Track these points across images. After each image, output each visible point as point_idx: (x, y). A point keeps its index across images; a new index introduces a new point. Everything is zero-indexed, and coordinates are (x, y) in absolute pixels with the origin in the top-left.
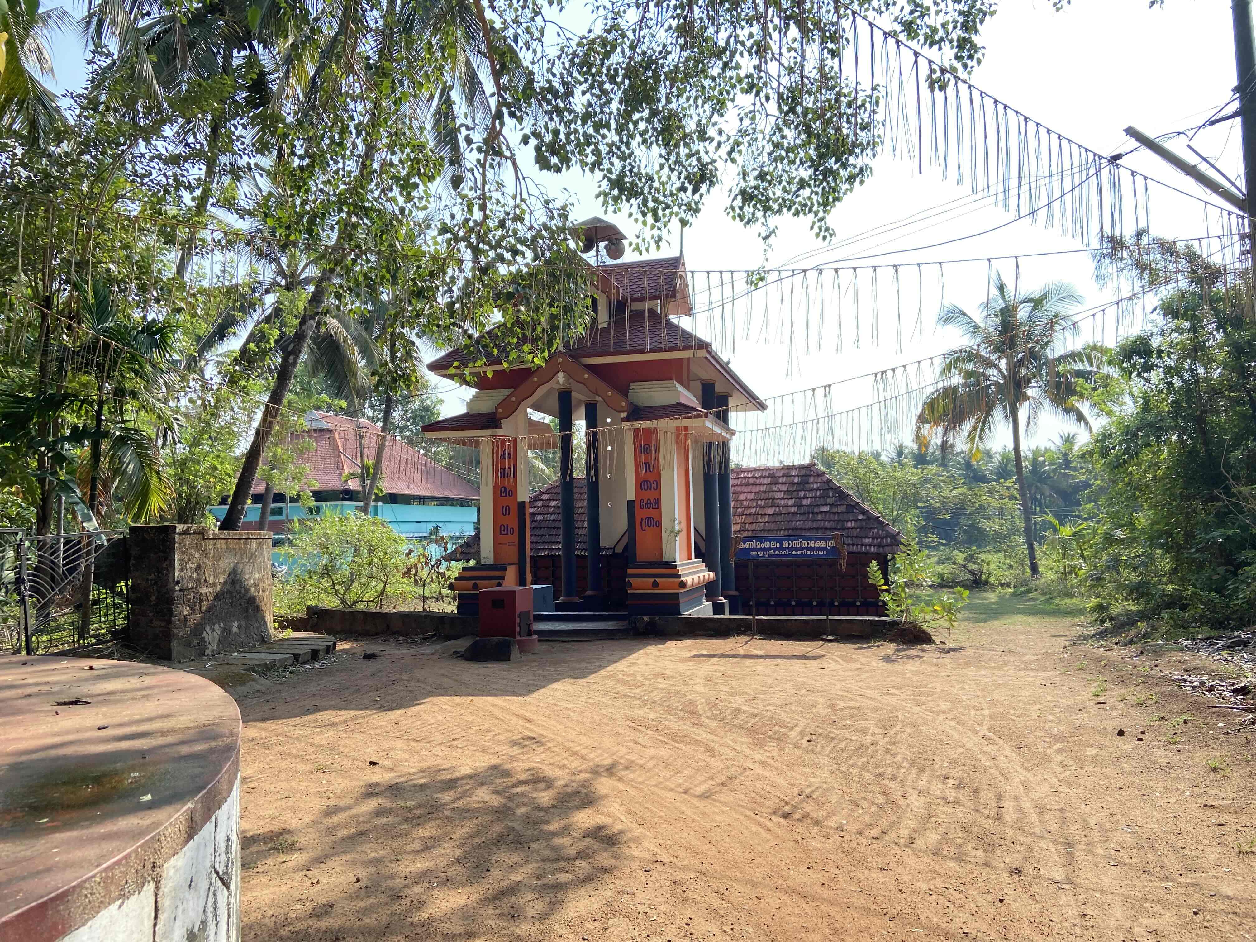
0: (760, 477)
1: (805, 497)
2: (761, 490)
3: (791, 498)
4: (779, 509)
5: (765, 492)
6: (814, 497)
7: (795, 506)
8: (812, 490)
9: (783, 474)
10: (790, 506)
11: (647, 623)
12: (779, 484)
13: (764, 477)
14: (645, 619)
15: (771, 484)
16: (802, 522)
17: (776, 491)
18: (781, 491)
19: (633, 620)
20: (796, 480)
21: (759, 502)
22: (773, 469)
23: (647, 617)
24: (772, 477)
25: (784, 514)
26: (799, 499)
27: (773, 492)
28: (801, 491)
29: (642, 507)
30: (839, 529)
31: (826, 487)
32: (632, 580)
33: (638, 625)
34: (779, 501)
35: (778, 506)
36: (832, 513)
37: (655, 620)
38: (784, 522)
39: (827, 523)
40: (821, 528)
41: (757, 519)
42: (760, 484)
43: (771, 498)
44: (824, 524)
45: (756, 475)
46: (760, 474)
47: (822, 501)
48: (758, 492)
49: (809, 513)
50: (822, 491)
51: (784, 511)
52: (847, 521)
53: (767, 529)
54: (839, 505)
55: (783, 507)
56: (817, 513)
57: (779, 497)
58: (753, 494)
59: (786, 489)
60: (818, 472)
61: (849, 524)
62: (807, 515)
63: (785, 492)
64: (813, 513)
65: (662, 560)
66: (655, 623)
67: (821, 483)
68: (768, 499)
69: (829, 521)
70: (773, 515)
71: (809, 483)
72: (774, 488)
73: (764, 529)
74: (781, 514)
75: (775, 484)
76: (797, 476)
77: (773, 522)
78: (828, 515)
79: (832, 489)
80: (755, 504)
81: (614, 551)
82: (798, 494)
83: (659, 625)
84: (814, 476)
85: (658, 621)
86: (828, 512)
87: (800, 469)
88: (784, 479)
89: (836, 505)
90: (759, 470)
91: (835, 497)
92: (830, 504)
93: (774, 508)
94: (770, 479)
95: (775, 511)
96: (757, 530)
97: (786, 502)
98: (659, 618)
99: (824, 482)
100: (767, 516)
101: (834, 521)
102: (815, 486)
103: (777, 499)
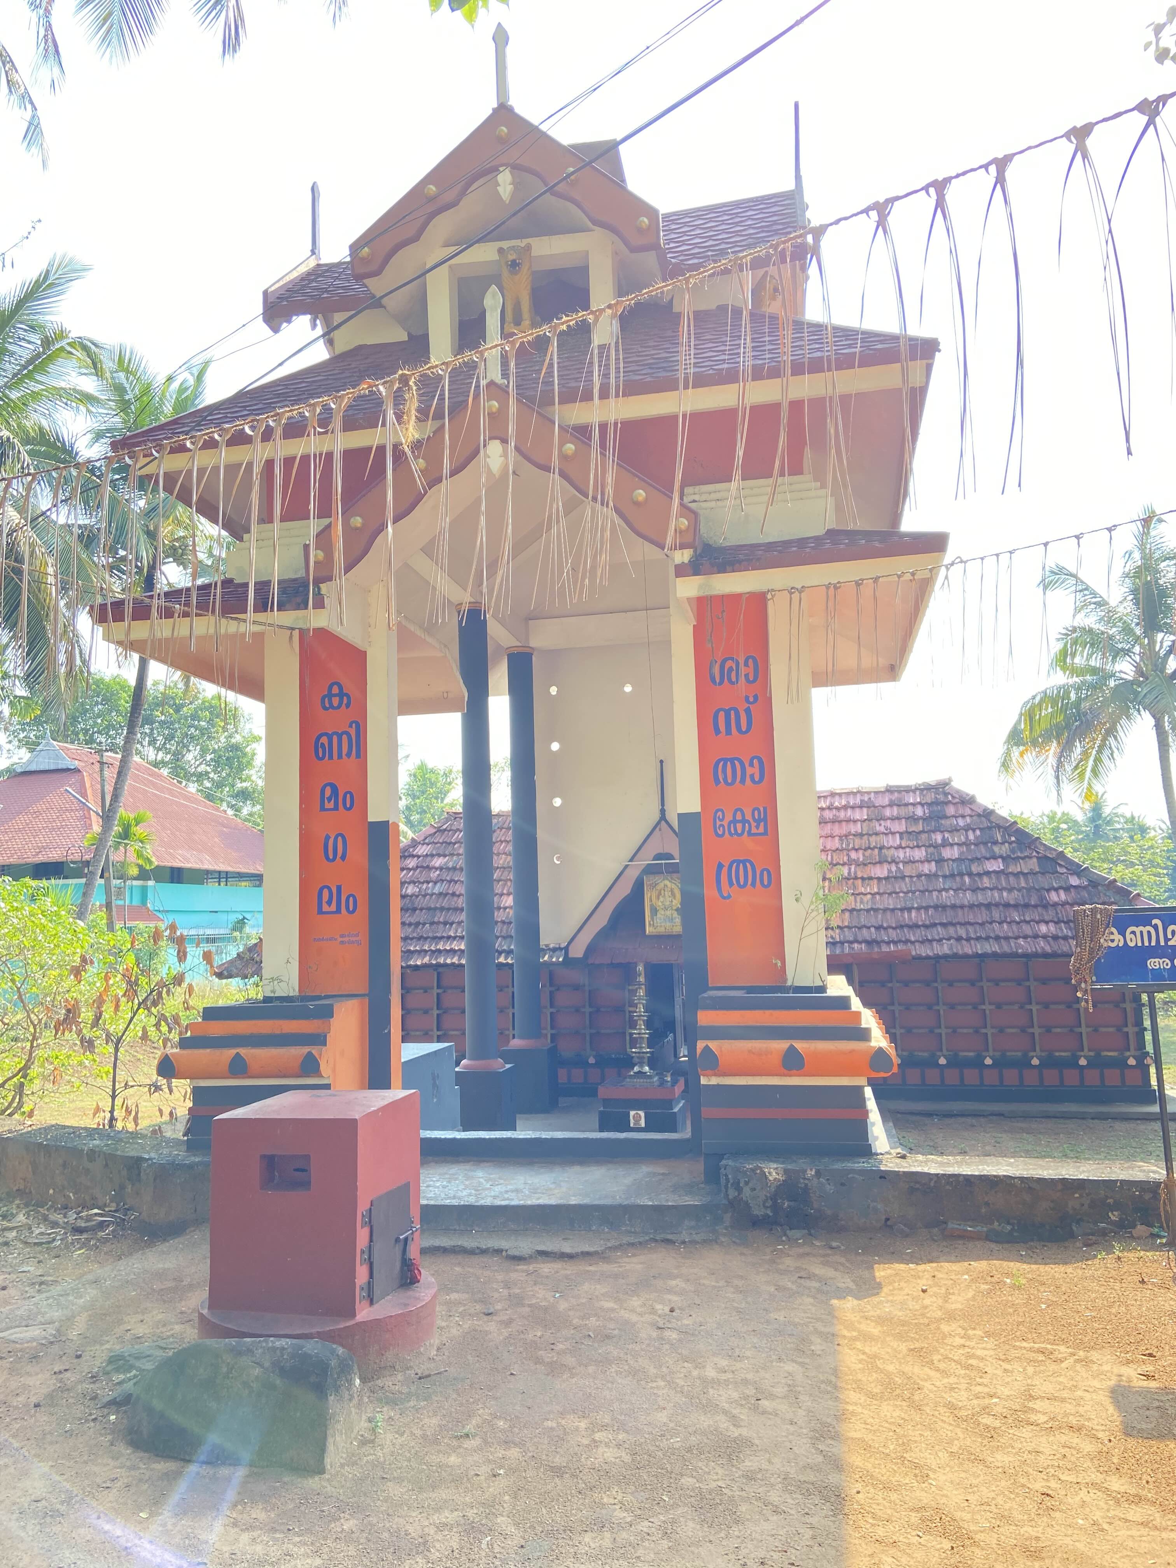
0: (845, 807)
1: (945, 844)
2: (853, 832)
3: (918, 847)
4: (898, 868)
5: (861, 835)
6: (964, 843)
7: (929, 861)
8: (958, 830)
9: (891, 800)
10: (918, 861)
11: (778, 1187)
12: (885, 820)
13: (853, 808)
14: (769, 1173)
15: (869, 820)
16: (952, 892)
17: (883, 833)
18: (893, 833)
19: (730, 1176)
20: (919, 811)
21: (853, 855)
22: (869, 793)
23: (776, 1168)
24: (868, 807)
25: (911, 877)
26: (934, 847)
27: (877, 834)
28: (934, 832)
29: (720, 832)
30: (1036, 906)
31: (986, 824)
32: (713, 1045)
33: (747, 1192)
34: (892, 851)
35: (894, 861)
36: (1011, 873)
37: (805, 1179)
38: (914, 892)
39: (1005, 894)
40: (997, 905)
41: (855, 888)
42: (848, 821)
43: (875, 847)
44: (1001, 897)
45: (837, 804)
46: (844, 802)
47: (983, 851)
48: (846, 836)
49: (961, 875)
50: (978, 832)
51: (908, 870)
52: (1048, 891)
53: (881, 907)
54: (1023, 858)
55: (905, 863)
56: (979, 875)
57: (891, 843)
58: (837, 838)
59: (903, 828)
60: (961, 796)
61: (1054, 897)
62: (958, 879)
63: (901, 834)
64: (970, 874)
65: (786, 980)
66: (806, 1189)
67: (971, 816)
68: (869, 848)
69: (1010, 890)
70: (887, 878)
71: (946, 817)
72: (878, 828)
73: (874, 907)
74: (903, 878)
75: (878, 820)
76: (920, 803)
77: (890, 894)
78: (1003, 878)
79: (999, 827)
80: (846, 859)
81: (566, 954)
82: (930, 839)
83: (821, 1196)
84: (954, 804)
85: (815, 1181)
86: (1002, 871)
87: (922, 790)
88: (895, 811)
89: (1013, 859)
90: (840, 795)
91: (1010, 843)
92: (1001, 857)
93: (886, 866)
94: (865, 810)
95: (890, 871)
96: (861, 910)
97: (908, 854)
98: (818, 1174)
99: (979, 815)
100: (876, 881)
101: (1019, 890)
102: (961, 822)
103: (889, 848)
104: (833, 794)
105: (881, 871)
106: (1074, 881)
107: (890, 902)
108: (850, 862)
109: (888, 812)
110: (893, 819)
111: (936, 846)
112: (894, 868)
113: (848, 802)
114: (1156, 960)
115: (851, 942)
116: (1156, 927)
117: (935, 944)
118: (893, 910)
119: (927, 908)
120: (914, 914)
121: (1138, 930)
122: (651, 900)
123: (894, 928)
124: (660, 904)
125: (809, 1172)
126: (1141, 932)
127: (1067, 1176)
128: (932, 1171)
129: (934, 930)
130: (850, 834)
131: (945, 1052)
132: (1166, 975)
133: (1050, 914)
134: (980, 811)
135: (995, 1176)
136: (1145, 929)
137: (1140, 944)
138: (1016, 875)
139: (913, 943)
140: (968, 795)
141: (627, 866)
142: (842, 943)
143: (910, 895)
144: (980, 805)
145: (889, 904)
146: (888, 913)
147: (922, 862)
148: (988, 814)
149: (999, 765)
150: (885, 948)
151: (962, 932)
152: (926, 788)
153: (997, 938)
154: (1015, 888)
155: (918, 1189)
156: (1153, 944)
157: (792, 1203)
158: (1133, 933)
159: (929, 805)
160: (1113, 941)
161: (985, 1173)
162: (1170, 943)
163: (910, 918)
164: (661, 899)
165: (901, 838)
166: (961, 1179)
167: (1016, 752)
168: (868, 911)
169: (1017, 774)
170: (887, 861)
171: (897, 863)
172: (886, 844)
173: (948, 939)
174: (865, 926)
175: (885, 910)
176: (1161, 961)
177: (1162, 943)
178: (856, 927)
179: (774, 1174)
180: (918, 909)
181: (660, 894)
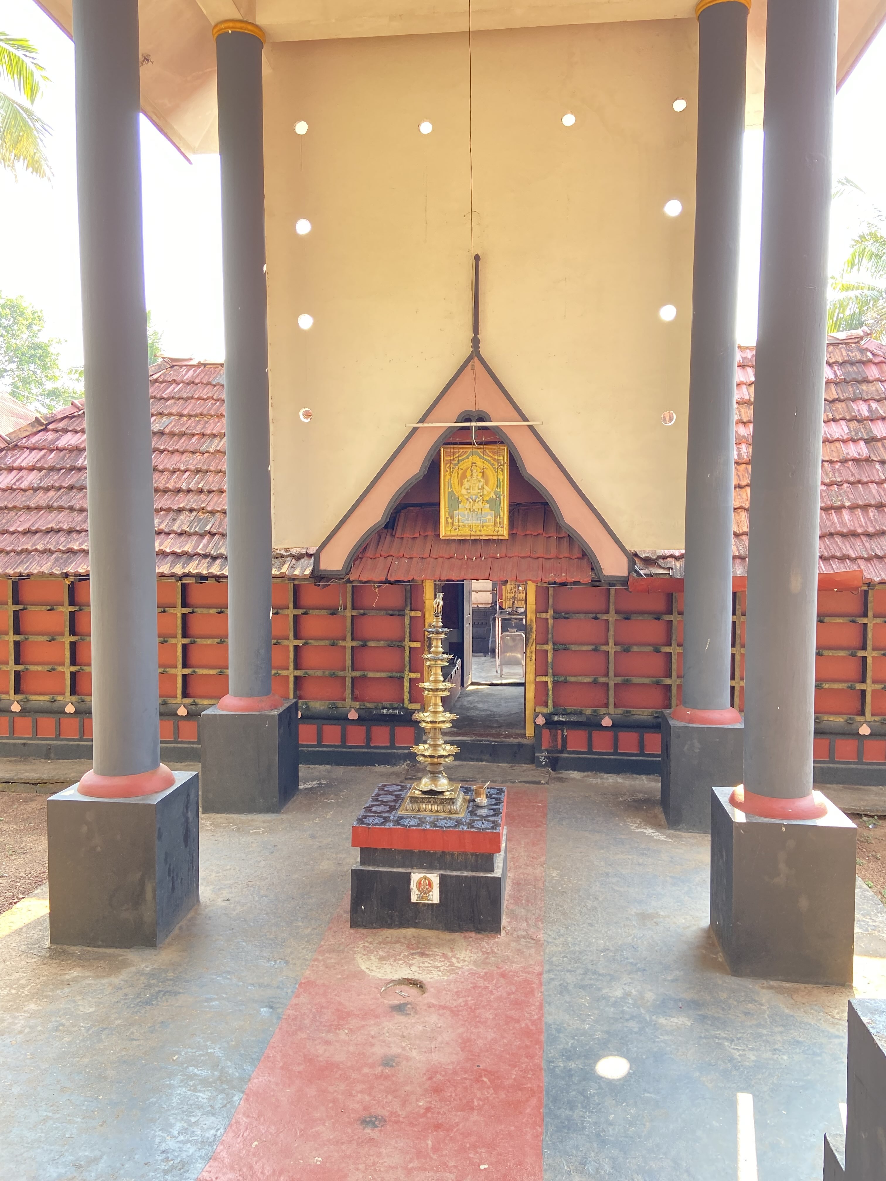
1: (875, 417)
3: (835, 420)
7: (855, 441)
25: (831, 462)
28: (854, 400)
38: (840, 484)
71: (869, 382)
81: (317, 563)
82: (851, 409)
84: (876, 363)
111: (861, 420)
120: (846, 516)
122: (450, 486)
124: (464, 491)
139: (853, 560)
141: (415, 429)
143: (835, 488)
147: (844, 441)
163: (842, 522)
164: (466, 484)
181: (464, 476)
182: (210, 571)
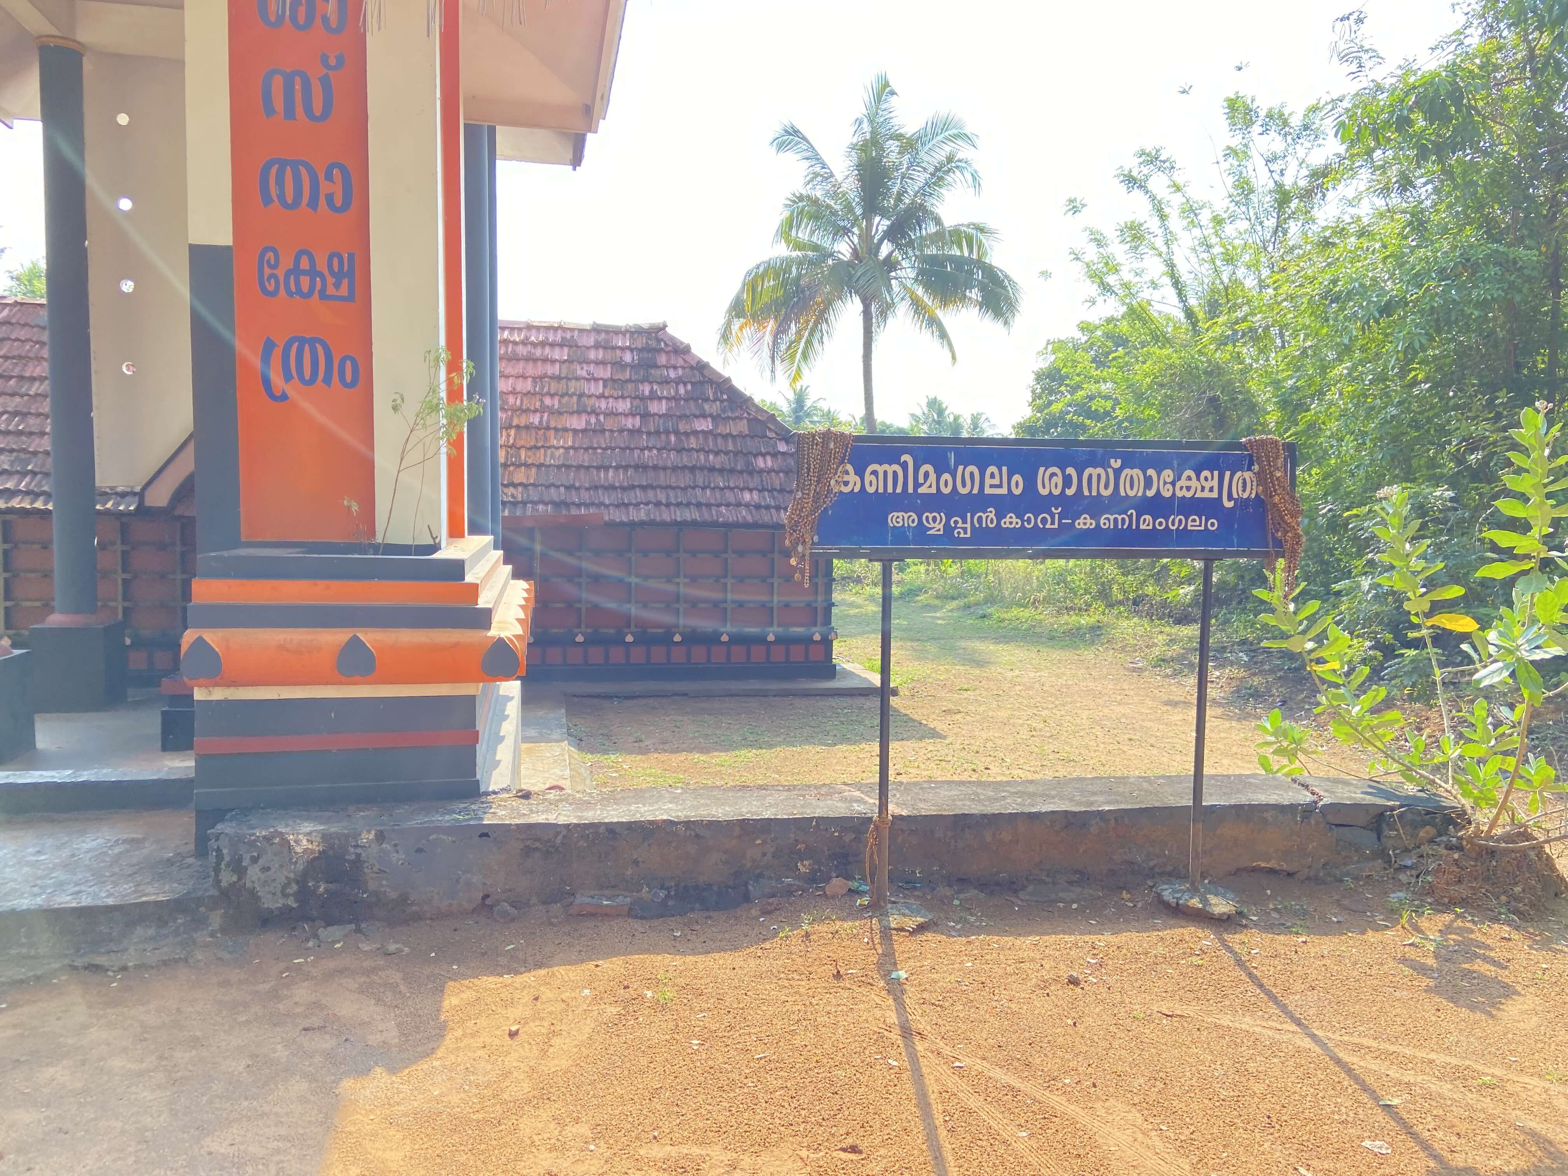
0: (543, 344)
1: (653, 397)
2: (549, 373)
3: (623, 397)
4: (598, 420)
5: (559, 378)
6: (673, 398)
7: (634, 415)
8: (667, 383)
9: (596, 341)
10: (621, 414)
11: (311, 863)
12: (588, 363)
13: (552, 345)
14: (296, 841)
15: (570, 361)
16: (655, 452)
17: (584, 378)
18: (596, 380)
19: (225, 851)
20: (628, 357)
21: (548, 401)
22: (572, 330)
23: (310, 834)
24: (570, 347)
25: (612, 431)
26: (641, 399)
27: (577, 379)
28: (642, 382)
29: (271, 288)
30: (741, 472)
31: (698, 377)
32: (212, 637)
33: (254, 873)
34: (593, 400)
35: (594, 412)
36: (719, 434)
37: (357, 846)
38: (613, 449)
39: (711, 457)
40: (702, 468)
41: (546, 439)
42: (545, 360)
43: (574, 394)
44: (707, 459)
45: (533, 338)
46: (541, 338)
47: (692, 408)
48: (541, 378)
49: (667, 432)
50: (689, 387)
51: (609, 424)
52: (755, 456)
53: (575, 464)
54: (734, 419)
55: (606, 415)
56: (686, 434)
57: (593, 391)
58: (530, 380)
59: (607, 375)
60: (674, 344)
61: (760, 463)
62: (663, 437)
63: (605, 381)
64: (676, 433)
65: (372, 532)
66: (358, 862)
67: (683, 368)
68: (567, 394)
69: (717, 453)
70: (584, 431)
71: (657, 367)
72: (579, 372)
73: (567, 463)
74: (603, 431)
75: (580, 363)
76: (629, 348)
77: (586, 449)
78: (710, 438)
79: (711, 382)
80: (538, 404)
81: (141, 500)
82: (637, 389)
83: (381, 871)
84: (667, 353)
85: (375, 849)
86: (711, 432)
87: (632, 333)
88: (601, 354)
89: (724, 419)
90: (538, 328)
91: (722, 401)
92: (711, 416)
93: (584, 417)
94: (566, 350)
95: (588, 423)
96: (550, 466)
97: (610, 405)
98: (381, 837)
99: (692, 368)
100: (571, 434)
101: (727, 453)
102: (672, 374)
103: (590, 396)
104: (529, 327)
105: (577, 422)
106: (782, 447)
107: (585, 458)
108: (543, 409)
109: (592, 355)
110: (597, 363)
111: (642, 399)
112: (593, 420)
113: (547, 338)
114: (900, 514)
115: (534, 503)
116: (904, 466)
117: (631, 508)
118: (588, 468)
119: (626, 468)
120: (611, 473)
121: (880, 469)
123: (587, 489)
125: (364, 835)
126: (885, 473)
127: (748, 816)
128: (562, 820)
129: (632, 494)
130: (545, 376)
131: (633, 629)
132: (910, 535)
133: (755, 481)
134: (693, 363)
135: (651, 822)
136: (891, 468)
137: (881, 490)
138: (724, 437)
139: (607, 506)
140: (682, 343)
142: (524, 503)
143: (609, 452)
144: (694, 356)
145: (583, 461)
146: (582, 471)
147: (626, 415)
148: (702, 367)
149: (718, 336)
150: (574, 511)
151: (662, 496)
152: (636, 332)
153: (699, 505)
154: (721, 451)
155: (537, 849)
156: (899, 490)
157: (331, 886)
158: (875, 473)
159: (640, 351)
160: (846, 483)
161: (638, 817)
162: (920, 491)
163: (606, 478)
165: (605, 386)
166: (602, 830)
167: (737, 324)
168: (559, 467)
169: (735, 349)
170: (585, 411)
171: (597, 414)
172: (586, 391)
173: (647, 504)
174: (553, 485)
175: (579, 467)
176: (906, 516)
177: (911, 490)
178: (542, 485)
179: (305, 842)
180: (617, 468)
182: (35, 506)
